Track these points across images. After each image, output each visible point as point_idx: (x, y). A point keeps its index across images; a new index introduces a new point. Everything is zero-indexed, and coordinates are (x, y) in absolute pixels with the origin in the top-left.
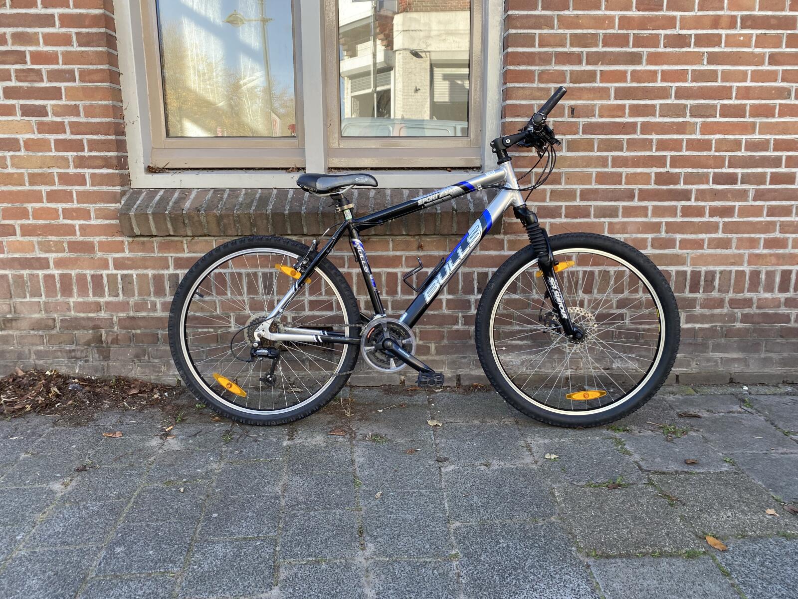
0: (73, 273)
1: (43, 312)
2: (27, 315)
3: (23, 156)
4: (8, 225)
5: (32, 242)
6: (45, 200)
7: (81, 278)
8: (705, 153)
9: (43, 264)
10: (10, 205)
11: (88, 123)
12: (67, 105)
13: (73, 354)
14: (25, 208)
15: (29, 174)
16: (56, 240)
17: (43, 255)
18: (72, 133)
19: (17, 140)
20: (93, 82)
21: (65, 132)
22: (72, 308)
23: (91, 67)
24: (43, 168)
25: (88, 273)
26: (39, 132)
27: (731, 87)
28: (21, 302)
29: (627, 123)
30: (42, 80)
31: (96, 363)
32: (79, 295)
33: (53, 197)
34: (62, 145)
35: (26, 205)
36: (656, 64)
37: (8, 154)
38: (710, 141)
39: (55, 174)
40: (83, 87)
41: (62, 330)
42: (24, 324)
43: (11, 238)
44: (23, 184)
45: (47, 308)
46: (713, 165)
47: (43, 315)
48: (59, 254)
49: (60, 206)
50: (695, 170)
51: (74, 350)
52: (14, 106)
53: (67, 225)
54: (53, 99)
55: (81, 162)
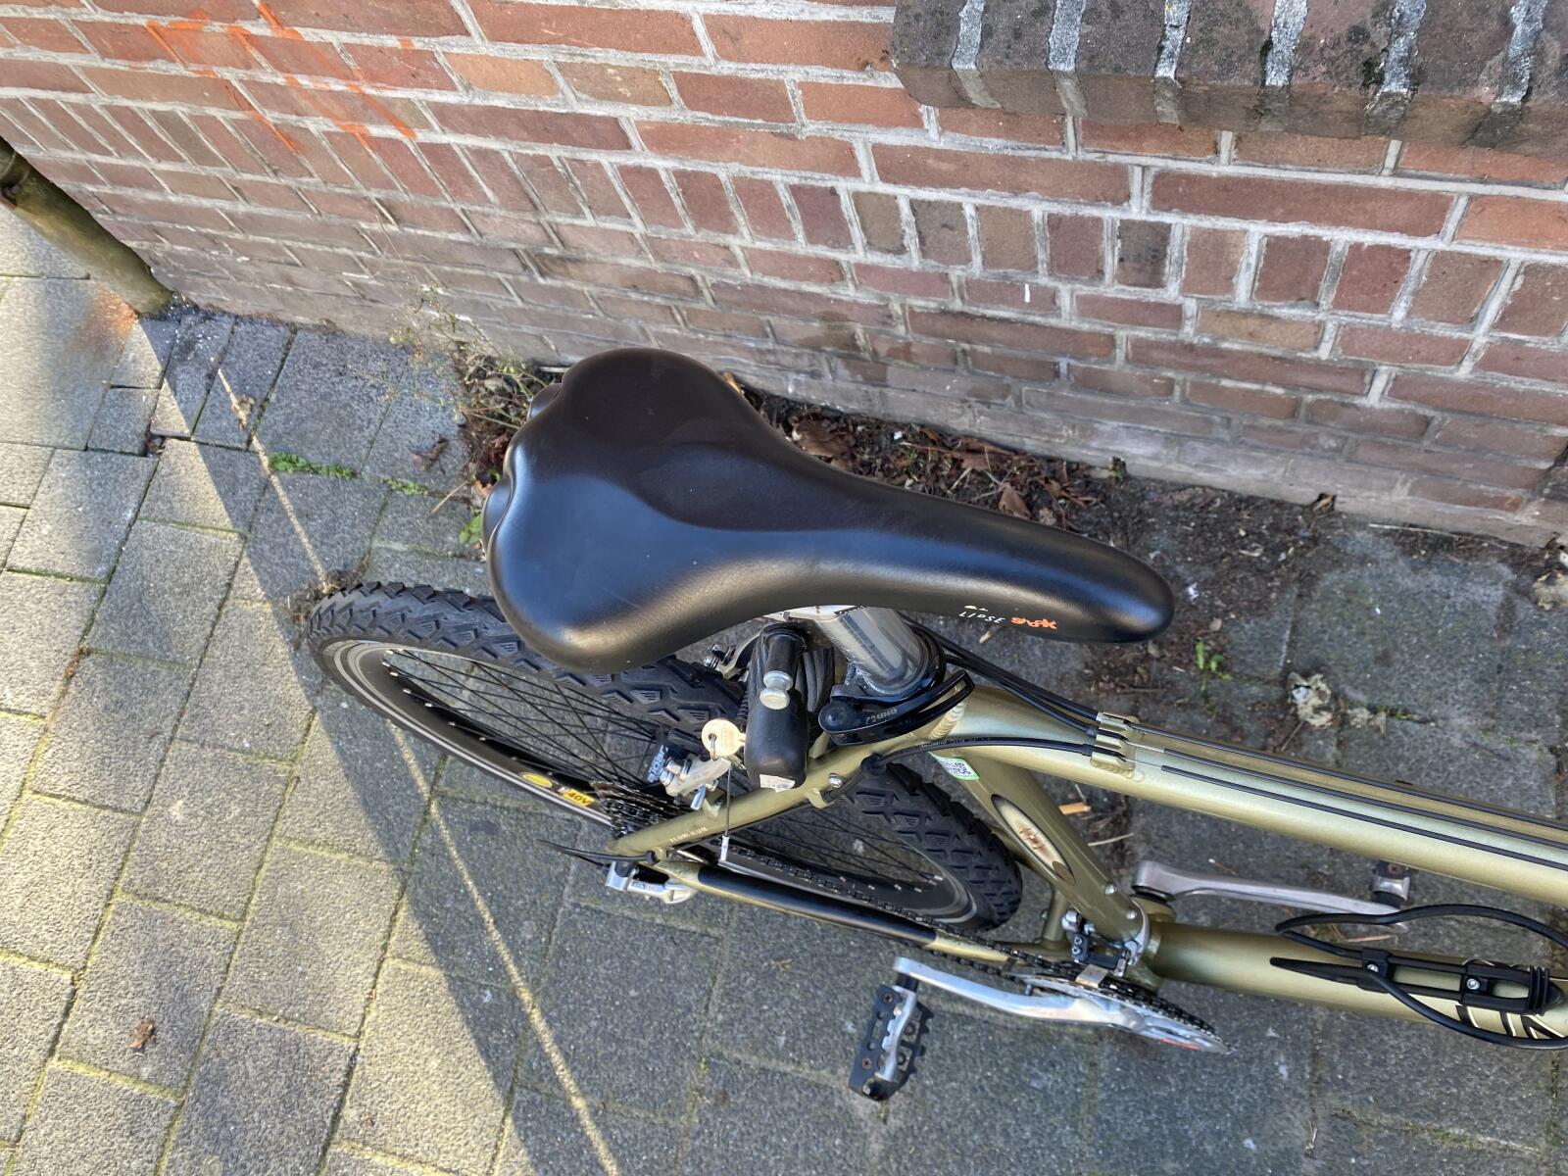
0: (725, 171)
1: (650, 257)
2: (605, 257)
5: (537, 62)
7: (757, 191)
9: (605, 134)
13: (771, 358)
17: (597, 109)
22: (742, 262)
28: (572, 225)
32: (758, 234)
43: (458, 45)
45: (659, 249)
47: (652, 264)
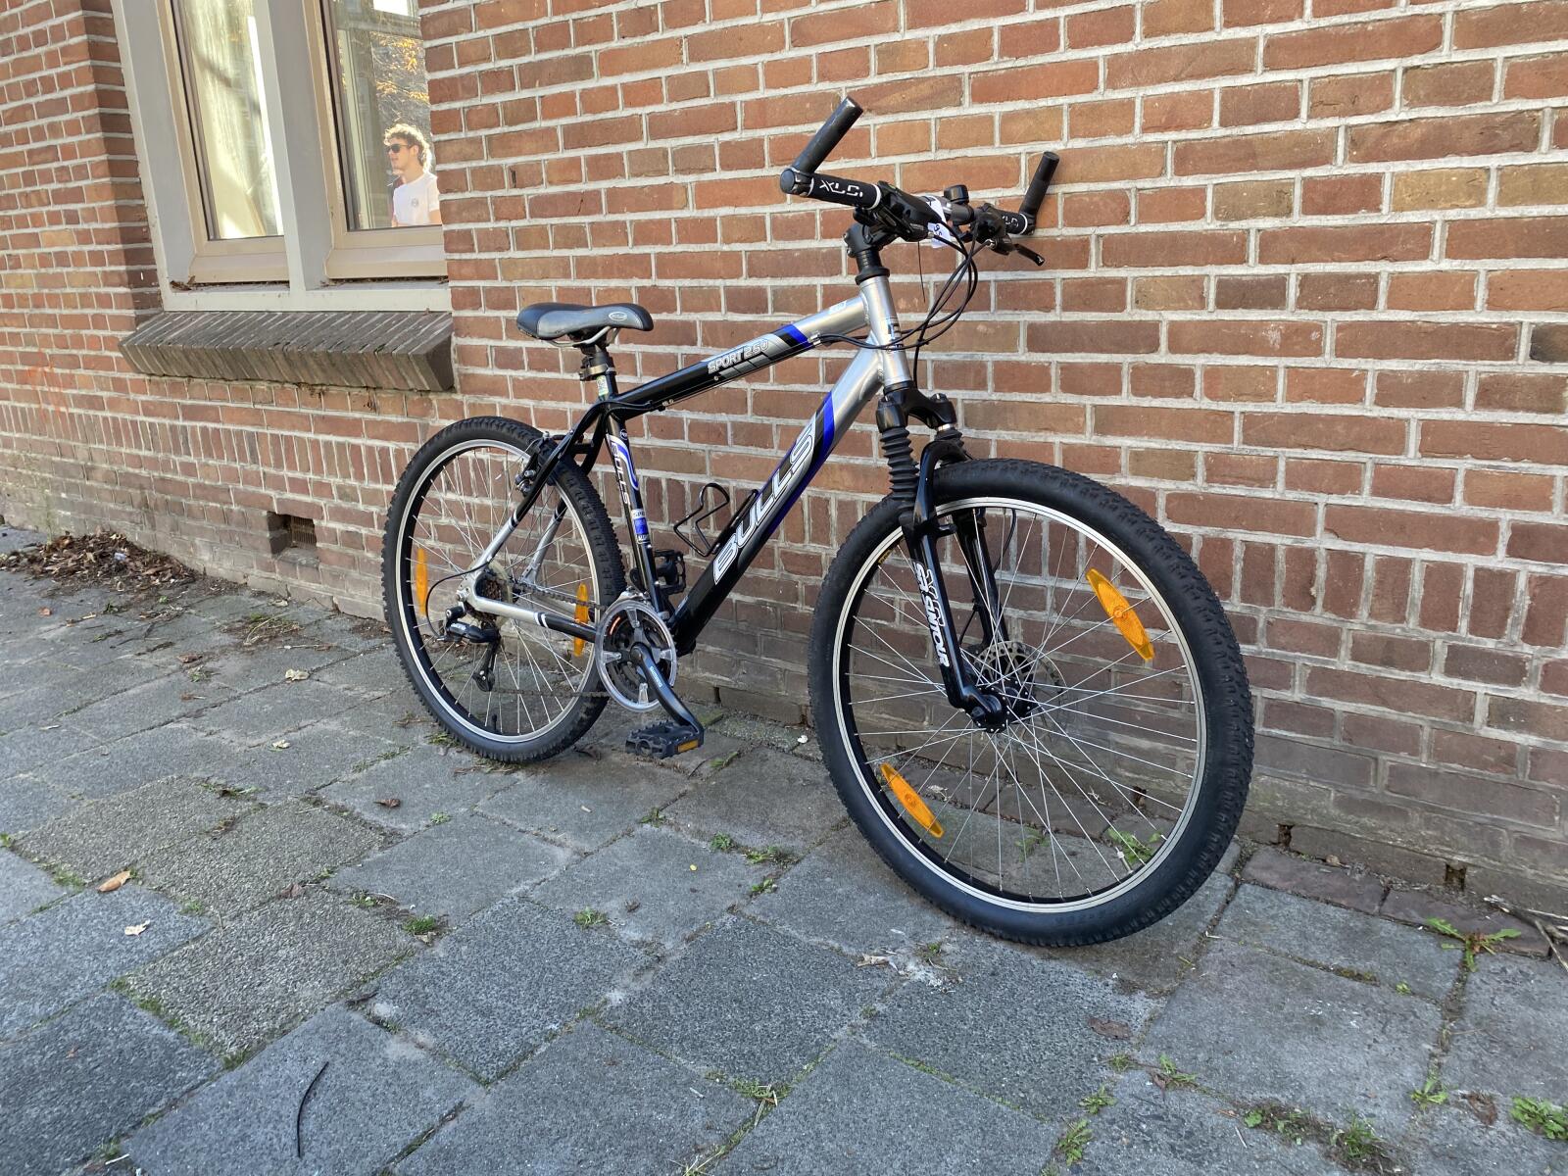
3: (73, 272)
4: (75, 355)
6: (91, 326)
8: (707, 247)
10: (75, 332)
11: (104, 229)
12: (88, 209)
15: (79, 295)
16: (104, 375)
19: (66, 253)
21: (93, 242)
23: (96, 159)
24: (86, 287)
25: (128, 417)
26: (78, 243)
27: (733, 104)
29: (588, 193)
31: (148, 532)
33: (95, 322)
36: (612, 74)
37: (65, 270)
38: (713, 220)
39: (93, 294)
40: (96, 185)
41: (121, 486)
42: (99, 475)
44: (76, 307)
46: (723, 273)
48: (108, 393)
49: (101, 333)
50: (694, 283)
51: (133, 513)
52: (60, 212)
53: (108, 357)
54: (79, 202)
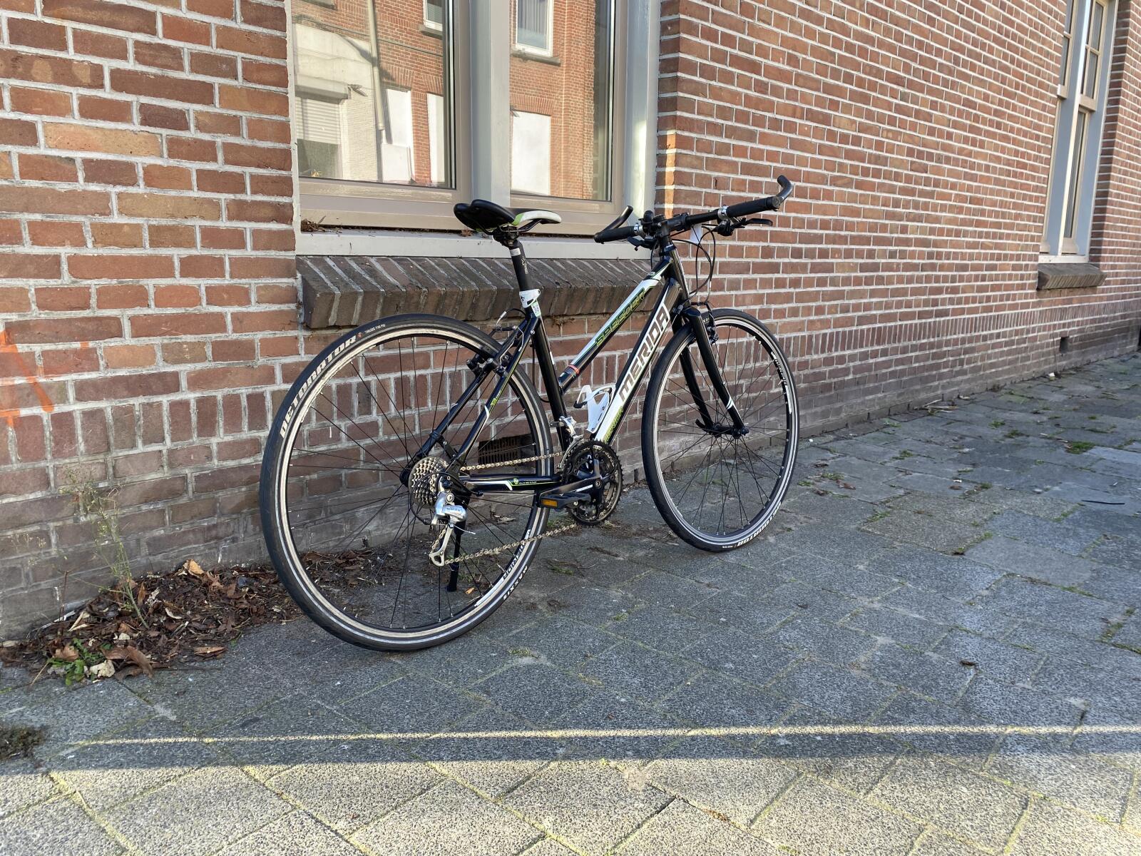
0: (220, 394)
1: (166, 468)
2: (137, 478)
3: (143, 195)
4: (109, 318)
5: (151, 347)
6: (177, 273)
7: (232, 402)
9: (168, 383)
10: (114, 282)
11: (254, 148)
12: (221, 115)
13: (214, 533)
14: (141, 286)
15: (150, 227)
16: (193, 340)
17: (171, 369)
18: (227, 162)
19: (131, 167)
20: (264, 84)
21: (215, 160)
22: (215, 454)
23: (262, 59)
24: (176, 217)
25: (244, 391)
26: (171, 156)
28: (127, 456)
30: (180, 68)
31: (250, 540)
32: (226, 432)
33: (191, 267)
34: (209, 180)
35: (143, 282)
37: (114, 190)
39: (197, 228)
40: (248, 90)
41: (196, 494)
42: (130, 496)
43: (114, 342)
44: (138, 245)
45: (173, 459)
47: (165, 473)
48: (196, 364)
49: (203, 283)
51: (215, 526)
52: (128, 105)
53: (212, 314)
54: (198, 102)
55: (240, 211)
